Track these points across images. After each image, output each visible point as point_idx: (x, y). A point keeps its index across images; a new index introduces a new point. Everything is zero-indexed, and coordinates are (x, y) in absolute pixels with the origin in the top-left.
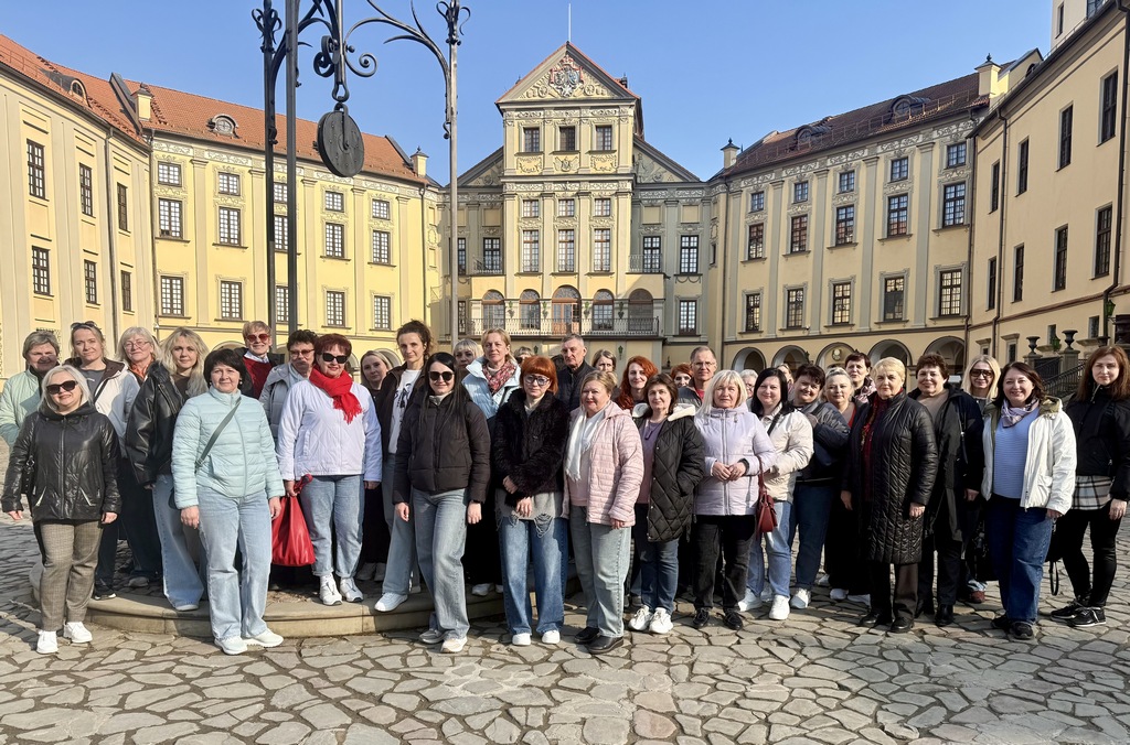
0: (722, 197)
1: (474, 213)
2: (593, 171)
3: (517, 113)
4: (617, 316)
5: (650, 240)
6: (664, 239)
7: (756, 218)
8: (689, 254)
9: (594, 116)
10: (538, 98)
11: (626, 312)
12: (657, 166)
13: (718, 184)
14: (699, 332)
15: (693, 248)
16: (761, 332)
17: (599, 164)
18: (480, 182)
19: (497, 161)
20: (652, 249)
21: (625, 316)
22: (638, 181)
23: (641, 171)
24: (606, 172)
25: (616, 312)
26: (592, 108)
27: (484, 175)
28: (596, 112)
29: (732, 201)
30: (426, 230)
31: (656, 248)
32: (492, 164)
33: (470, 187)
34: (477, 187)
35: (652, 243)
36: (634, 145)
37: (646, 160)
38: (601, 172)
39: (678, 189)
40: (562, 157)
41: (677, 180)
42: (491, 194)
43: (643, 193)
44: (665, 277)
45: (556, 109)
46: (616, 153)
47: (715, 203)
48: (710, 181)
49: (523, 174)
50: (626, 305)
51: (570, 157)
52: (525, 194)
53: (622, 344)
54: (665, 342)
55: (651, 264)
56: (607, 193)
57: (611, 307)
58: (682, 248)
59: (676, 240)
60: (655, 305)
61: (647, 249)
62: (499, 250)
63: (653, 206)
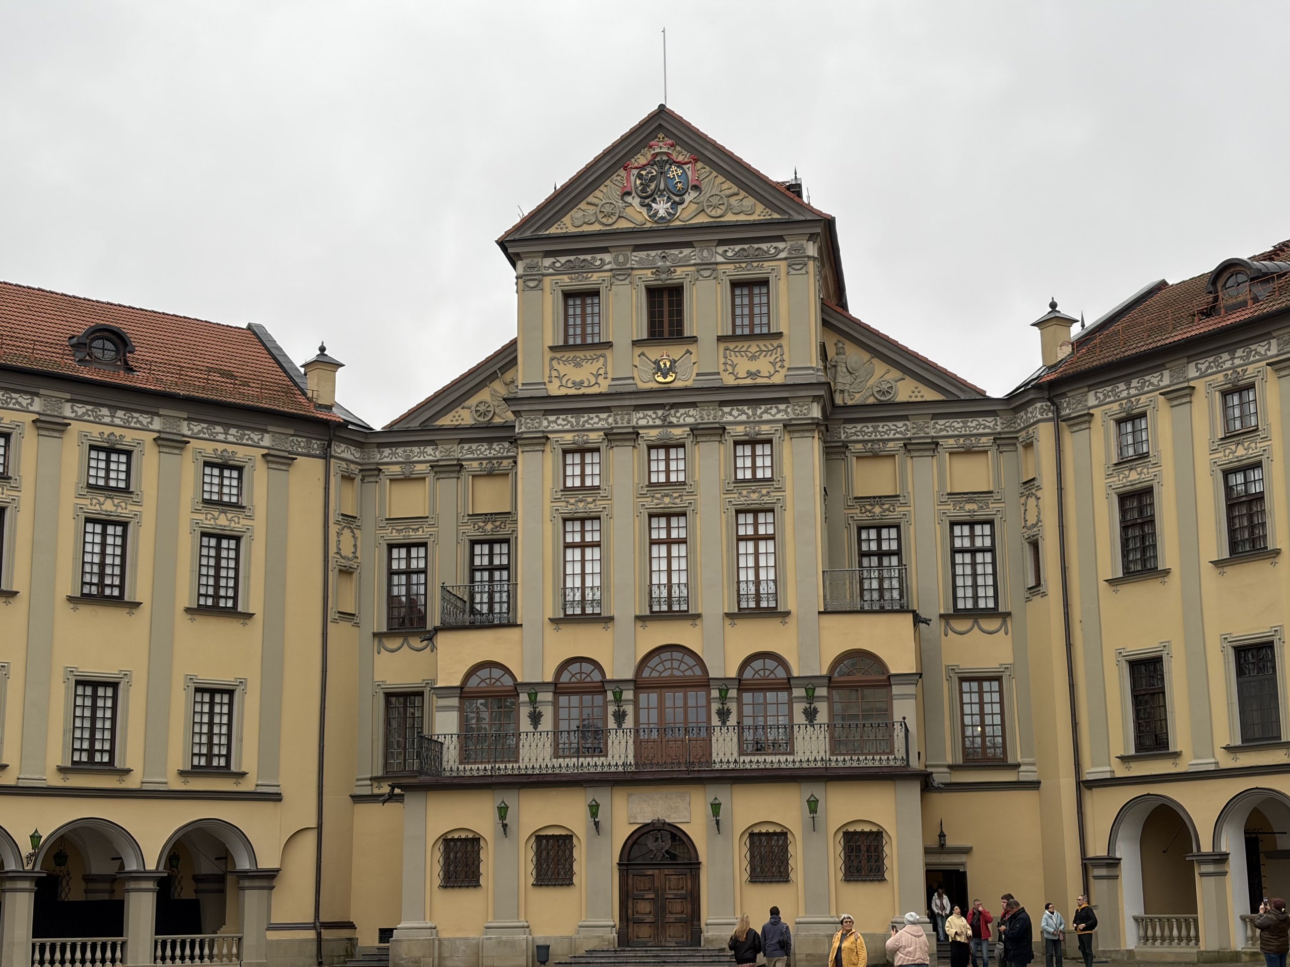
0: (1044, 434)
1: (448, 486)
2: (729, 381)
3: (548, 262)
4: (799, 718)
5: (873, 534)
6: (911, 533)
7: (1134, 476)
8: (974, 564)
9: (729, 261)
10: (597, 227)
11: (823, 708)
12: (880, 368)
13: (1031, 402)
14: (1016, 755)
15: (983, 550)
16: (1177, 755)
17: (744, 366)
18: (464, 416)
19: (505, 368)
20: (881, 554)
21: (822, 717)
22: (839, 401)
23: (843, 380)
24: (760, 381)
25: (799, 708)
26: (721, 243)
27: (473, 402)
28: (732, 251)
29: (1068, 439)
30: (333, 529)
31: (890, 553)
32: (493, 377)
33: (441, 429)
34: (456, 429)
35: (879, 540)
36: (825, 323)
37: (854, 355)
38: (749, 381)
39: (935, 416)
40: (655, 353)
41: (930, 395)
42: (490, 441)
43: (851, 429)
44: (918, 620)
45: (637, 248)
46: (784, 342)
47: (1029, 445)
48: (1012, 396)
49: (563, 391)
50: (822, 692)
51: (676, 352)
52: (569, 437)
53: (817, 790)
54: (926, 783)
55: (881, 590)
56: (765, 428)
57: (783, 696)
58: (954, 551)
59: (939, 532)
60: (896, 690)
61: (869, 554)
62: (507, 568)
63: (875, 456)
